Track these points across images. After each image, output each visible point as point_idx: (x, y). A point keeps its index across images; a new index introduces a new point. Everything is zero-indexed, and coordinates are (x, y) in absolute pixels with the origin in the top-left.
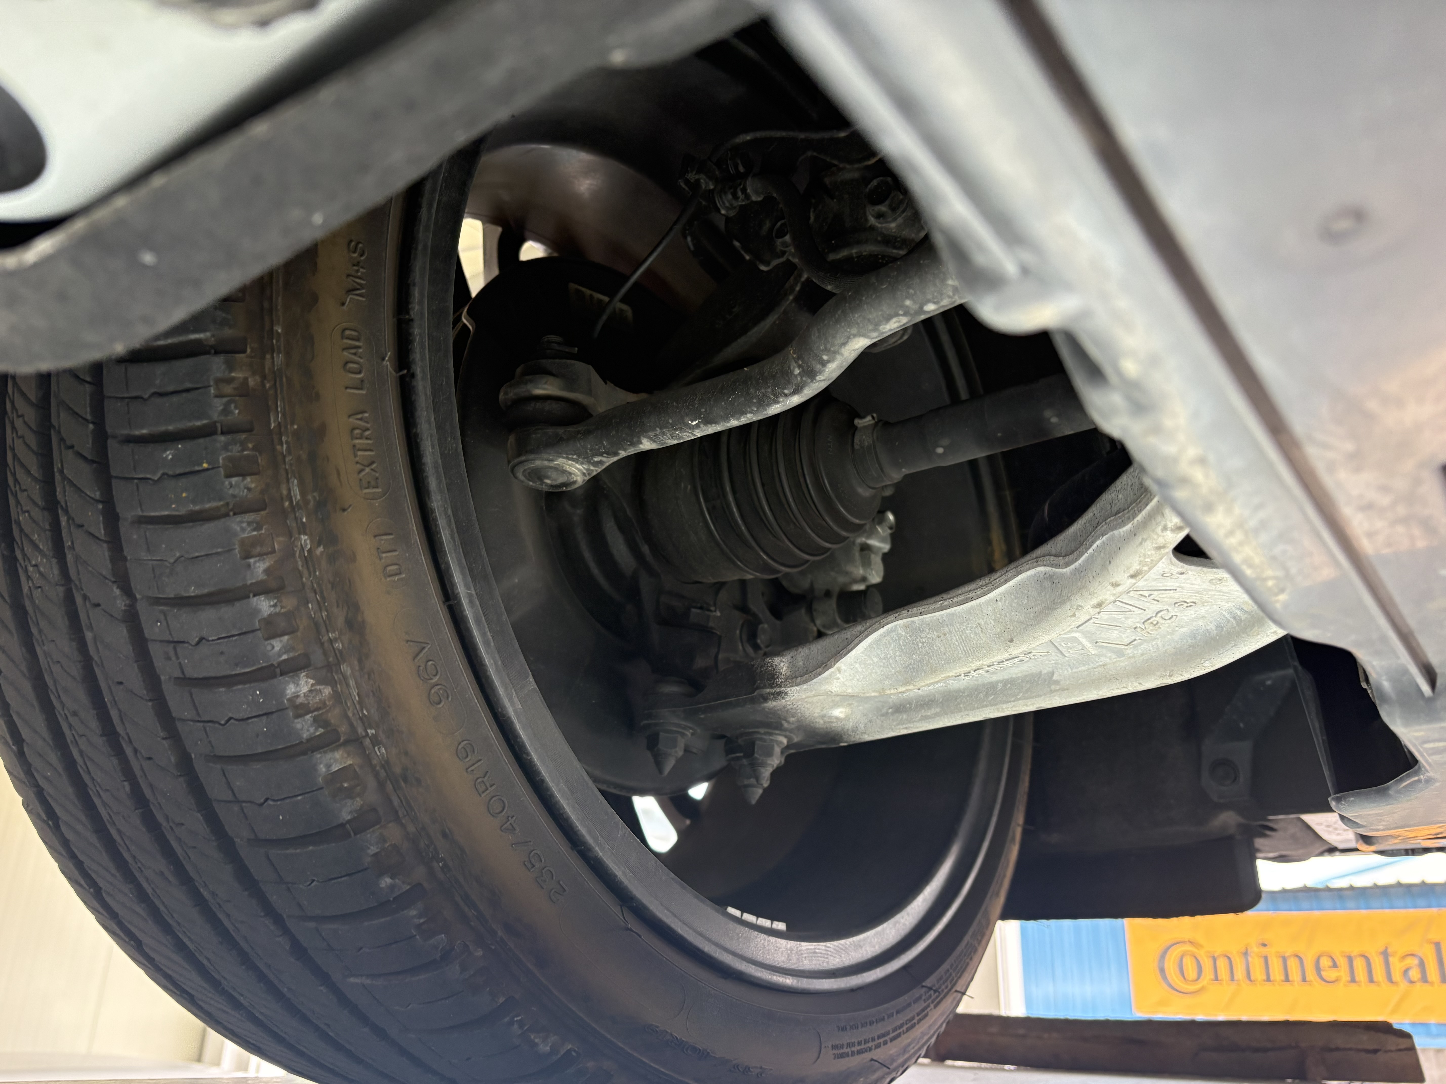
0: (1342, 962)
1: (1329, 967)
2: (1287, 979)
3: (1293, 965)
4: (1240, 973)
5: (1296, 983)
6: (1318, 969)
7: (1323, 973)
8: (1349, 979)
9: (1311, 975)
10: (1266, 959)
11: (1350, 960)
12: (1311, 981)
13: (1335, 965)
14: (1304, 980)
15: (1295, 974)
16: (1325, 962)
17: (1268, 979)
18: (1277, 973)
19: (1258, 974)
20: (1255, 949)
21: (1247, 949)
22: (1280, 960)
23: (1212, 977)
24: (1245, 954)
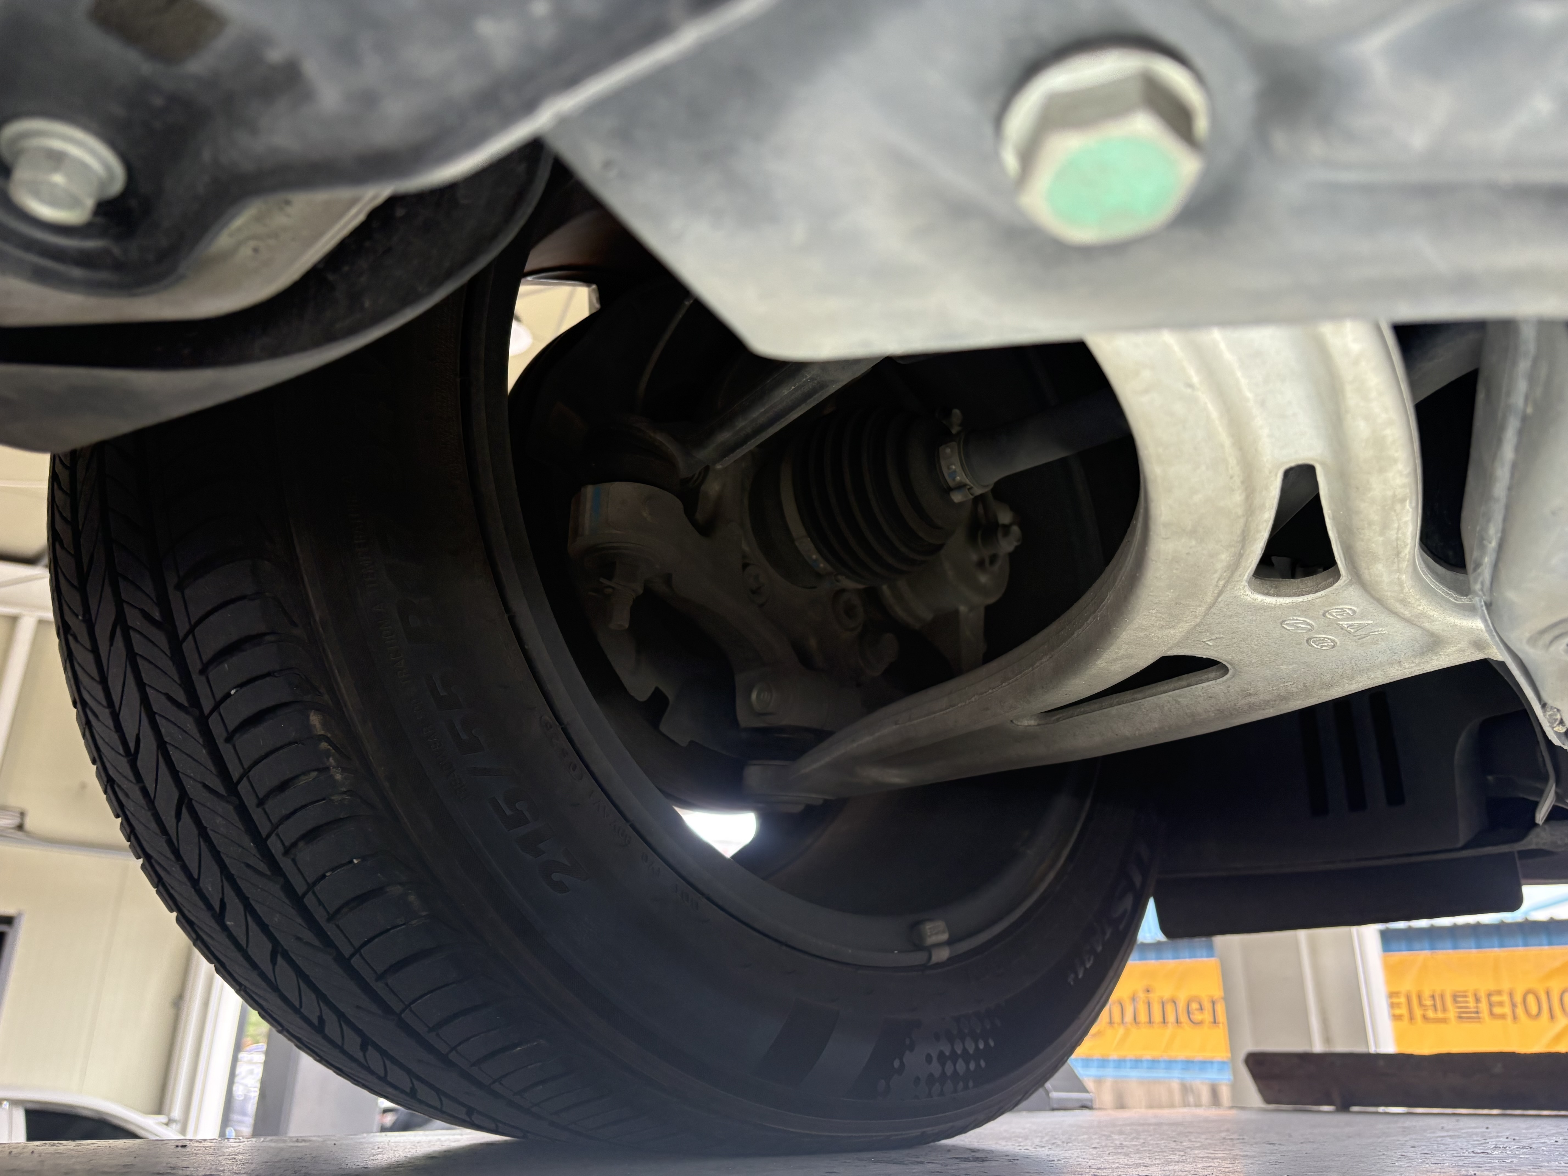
0: (1207, 1005)
1: (1197, 1010)
2: (1164, 1021)
3: (1170, 1008)
4: (1129, 1017)
5: (1170, 1025)
6: (1188, 1012)
7: (1191, 1016)
8: (1212, 1020)
9: (1183, 1018)
10: (1149, 1003)
11: (1213, 1003)
12: (1181, 1023)
13: (1201, 1008)
14: (1177, 1022)
15: (1171, 1018)
16: (1194, 1006)
17: (1150, 1022)
18: (1157, 1016)
19: (1143, 1017)
20: (1141, 995)
21: (1134, 995)
22: (1161, 1005)
23: (1108, 1020)
24: (1133, 999)
